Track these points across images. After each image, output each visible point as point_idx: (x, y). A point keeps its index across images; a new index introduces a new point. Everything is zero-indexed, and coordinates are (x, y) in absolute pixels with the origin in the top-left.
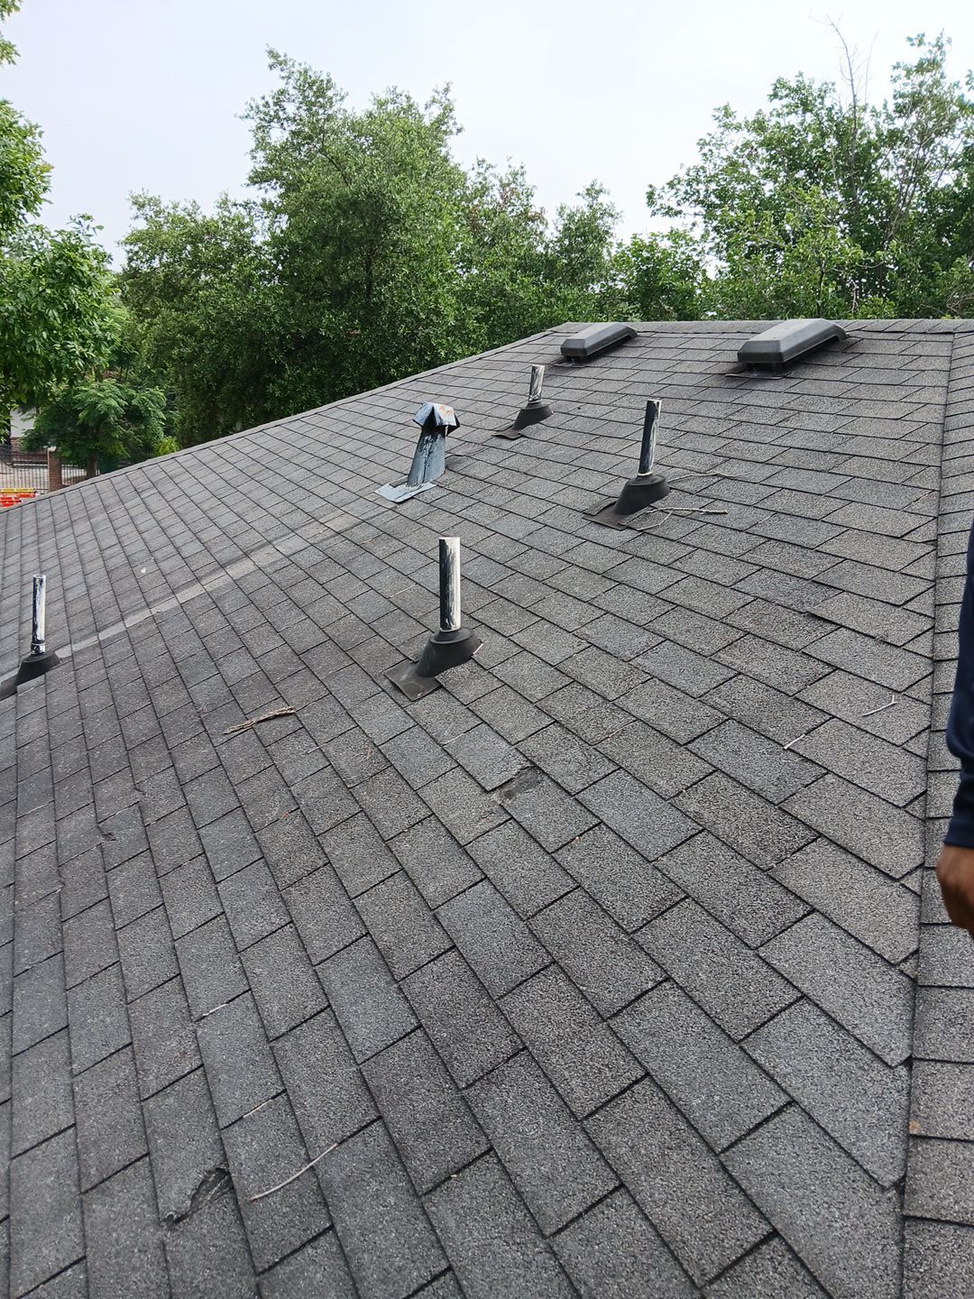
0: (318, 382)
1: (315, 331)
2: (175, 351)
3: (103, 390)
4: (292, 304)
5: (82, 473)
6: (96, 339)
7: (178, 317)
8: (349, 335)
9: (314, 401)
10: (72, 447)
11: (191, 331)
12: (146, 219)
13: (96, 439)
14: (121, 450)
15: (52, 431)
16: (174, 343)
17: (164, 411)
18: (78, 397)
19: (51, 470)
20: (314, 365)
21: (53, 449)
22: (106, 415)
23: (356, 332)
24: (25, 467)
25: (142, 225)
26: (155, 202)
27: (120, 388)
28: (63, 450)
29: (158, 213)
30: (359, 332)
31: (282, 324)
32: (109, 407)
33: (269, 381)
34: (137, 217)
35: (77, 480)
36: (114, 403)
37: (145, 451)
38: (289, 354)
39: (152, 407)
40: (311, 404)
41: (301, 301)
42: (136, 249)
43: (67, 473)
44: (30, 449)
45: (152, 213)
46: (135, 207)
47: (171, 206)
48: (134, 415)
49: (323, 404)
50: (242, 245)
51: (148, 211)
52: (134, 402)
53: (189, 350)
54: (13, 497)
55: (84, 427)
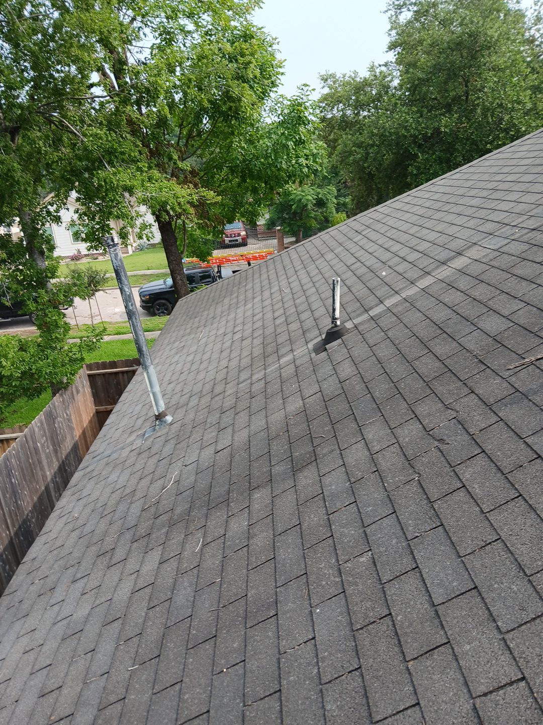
0: (440, 161)
1: (439, 129)
2: (351, 158)
3: (303, 192)
4: (421, 116)
5: (294, 239)
6: (313, 155)
7: (352, 138)
8: (459, 128)
9: (438, 173)
10: (290, 225)
11: (359, 145)
12: (329, 87)
13: (301, 219)
14: (314, 224)
15: (279, 218)
16: (350, 153)
17: (336, 198)
18: (292, 197)
19: (279, 239)
20: (436, 151)
21: (279, 228)
22: (306, 205)
23: (463, 125)
24: (264, 240)
25: (326, 91)
26: (333, 76)
27: (313, 189)
28: (284, 228)
29: (334, 82)
30: (465, 125)
31: (416, 129)
32: (308, 200)
33: (409, 165)
34: (323, 87)
35: (292, 243)
36: (310, 198)
37: (326, 223)
38: (420, 146)
39: (329, 197)
40: (436, 175)
41: (427, 113)
42: (324, 105)
43: (287, 240)
44: (268, 229)
45: (332, 83)
46: (322, 82)
47: (342, 76)
48: (320, 203)
49: (443, 174)
50: (386, 88)
51: (330, 82)
52: (320, 196)
53: (359, 156)
54: (264, 254)
55: (295, 213)
